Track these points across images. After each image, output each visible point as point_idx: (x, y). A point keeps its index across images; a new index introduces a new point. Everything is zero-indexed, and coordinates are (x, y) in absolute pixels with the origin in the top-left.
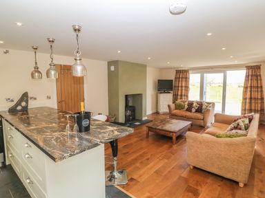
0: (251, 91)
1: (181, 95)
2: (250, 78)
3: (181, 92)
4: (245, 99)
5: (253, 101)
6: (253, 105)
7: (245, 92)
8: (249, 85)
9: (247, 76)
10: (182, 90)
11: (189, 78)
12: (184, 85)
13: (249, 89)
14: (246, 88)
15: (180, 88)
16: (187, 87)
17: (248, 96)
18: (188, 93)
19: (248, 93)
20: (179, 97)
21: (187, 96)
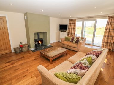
0: (109, 32)
1: (71, 33)
2: (110, 24)
3: (71, 32)
4: (105, 36)
5: (109, 38)
6: (109, 40)
7: (105, 32)
8: (109, 28)
9: (108, 23)
10: (72, 30)
11: (76, 24)
12: (73, 27)
13: (108, 31)
14: (106, 30)
15: (71, 29)
16: (74, 29)
17: (107, 34)
18: (75, 32)
19: (107, 33)
20: (70, 34)
21: (74, 34)
